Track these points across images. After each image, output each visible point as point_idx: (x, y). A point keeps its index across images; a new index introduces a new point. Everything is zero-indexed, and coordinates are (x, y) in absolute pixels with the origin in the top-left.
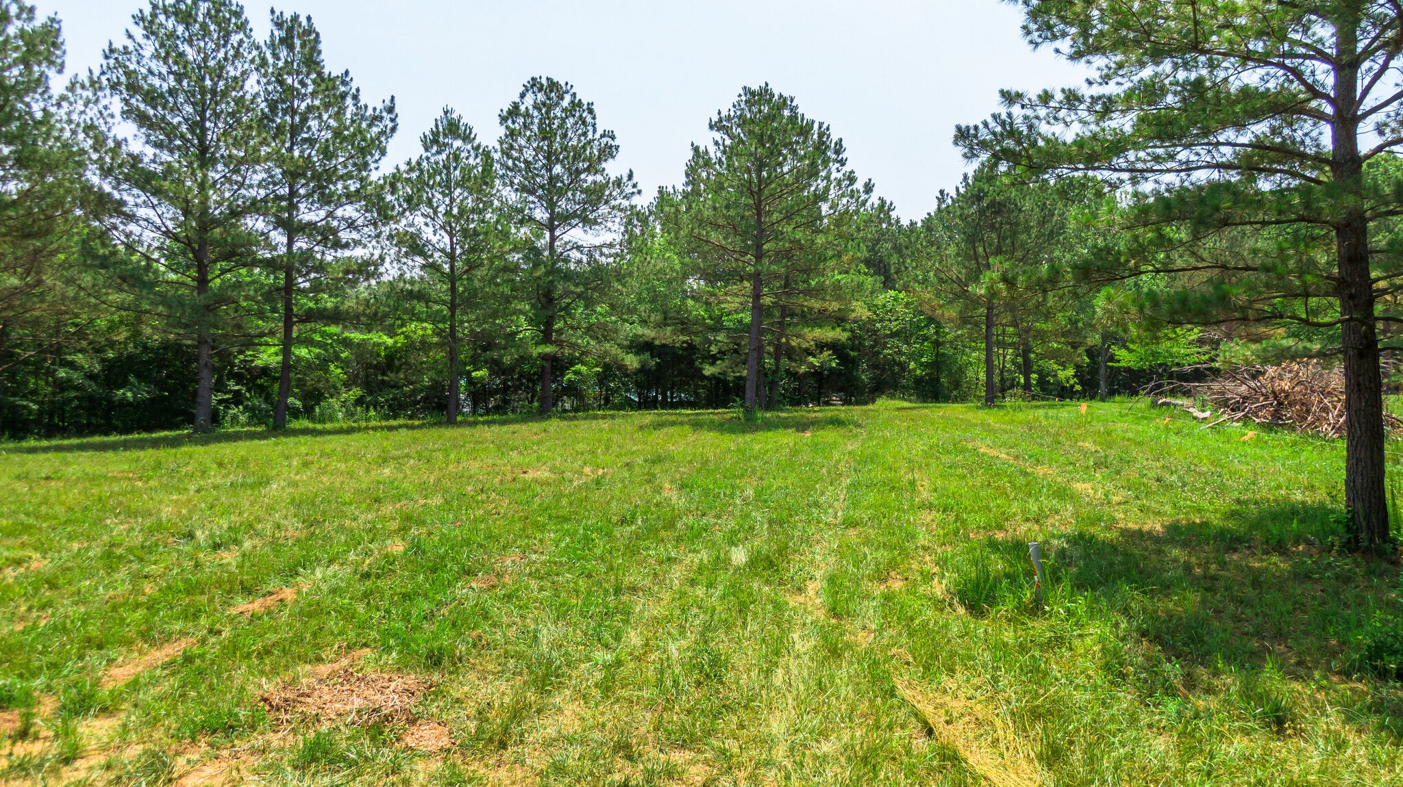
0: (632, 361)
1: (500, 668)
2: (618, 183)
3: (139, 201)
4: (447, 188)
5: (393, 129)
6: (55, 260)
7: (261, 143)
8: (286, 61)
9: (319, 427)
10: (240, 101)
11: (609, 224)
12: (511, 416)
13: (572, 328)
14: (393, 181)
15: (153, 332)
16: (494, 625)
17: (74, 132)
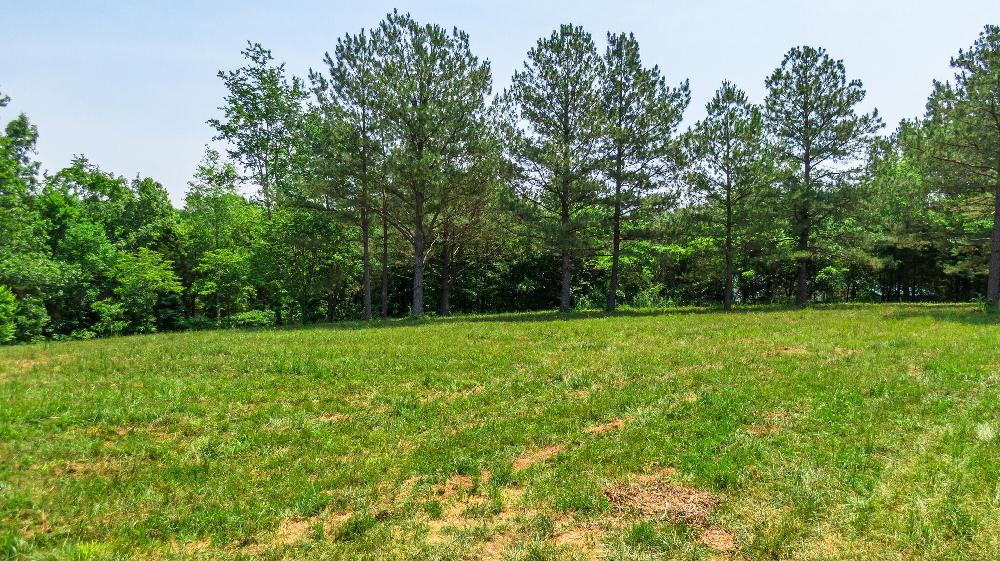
0: (876, 263)
1: (771, 497)
2: (865, 120)
3: (531, 168)
4: (725, 139)
5: (687, 102)
6: (486, 207)
7: (601, 123)
8: (617, 66)
9: (636, 310)
10: (588, 97)
11: (856, 154)
12: (774, 306)
13: (824, 237)
14: (687, 138)
15: (538, 249)
16: (766, 464)
17: (496, 129)
